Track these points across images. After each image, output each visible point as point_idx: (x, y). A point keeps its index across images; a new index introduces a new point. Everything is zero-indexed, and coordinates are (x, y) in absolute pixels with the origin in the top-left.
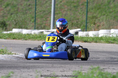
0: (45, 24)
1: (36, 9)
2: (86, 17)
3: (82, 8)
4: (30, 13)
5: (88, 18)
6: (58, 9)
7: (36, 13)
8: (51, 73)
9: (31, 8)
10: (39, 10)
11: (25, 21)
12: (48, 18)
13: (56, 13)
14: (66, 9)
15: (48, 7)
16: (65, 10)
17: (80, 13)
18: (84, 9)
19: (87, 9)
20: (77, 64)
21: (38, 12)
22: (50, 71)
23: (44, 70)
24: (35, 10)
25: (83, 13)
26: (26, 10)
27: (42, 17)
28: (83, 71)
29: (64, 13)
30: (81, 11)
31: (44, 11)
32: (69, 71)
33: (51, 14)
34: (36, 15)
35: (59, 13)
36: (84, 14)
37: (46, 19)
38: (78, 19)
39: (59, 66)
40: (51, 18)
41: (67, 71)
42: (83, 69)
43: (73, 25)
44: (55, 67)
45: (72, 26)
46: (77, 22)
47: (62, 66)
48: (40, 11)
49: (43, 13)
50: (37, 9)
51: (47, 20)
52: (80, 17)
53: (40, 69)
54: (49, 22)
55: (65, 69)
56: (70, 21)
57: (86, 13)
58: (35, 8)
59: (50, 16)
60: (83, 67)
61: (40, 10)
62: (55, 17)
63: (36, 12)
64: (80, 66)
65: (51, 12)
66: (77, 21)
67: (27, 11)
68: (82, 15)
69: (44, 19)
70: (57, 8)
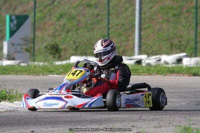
0: (125, 46)
1: (109, 22)
2: (194, 33)
3: (186, 18)
4: (100, 29)
5: (198, 34)
6: (147, 20)
7: (109, 29)
8: (138, 131)
9: (101, 20)
10: (114, 23)
11: (92, 42)
12: (129, 36)
13: (143, 27)
14: (160, 20)
15: (130, 18)
16: (159, 22)
17: (184, 27)
18: (190, 19)
19: (196, 19)
20: (182, 114)
21: (113, 27)
22: (137, 127)
23: (126, 125)
24: (107, 23)
25: (190, 26)
26: (92, 24)
27: (120, 35)
28: (194, 126)
29: (158, 27)
30: (186, 22)
31: (123, 25)
32: (168, 126)
33: (134, 29)
34: (110, 32)
35: (149, 27)
36: (191, 28)
37: (126, 38)
38: (182, 37)
39: (152, 117)
40: (134, 36)
41: (165, 127)
42: (192, 123)
43: (174, 46)
44: (144, 120)
45: (171, 49)
46: (180, 42)
47: (157, 117)
48: (117, 25)
49: (121, 28)
50: (111, 22)
51: (128, 40)
52: (185, 33)
53: (119, 124)
54: (131, 43)
55: (162, 123)
56: (168, 40)
57: (194, 25)
58: (107, 20)
59: (134, 32)
60: (194, 118)
61: (116, 23)
62: (142, 33)
63: (110, 26)
64: (188, 118)
65: (134, 26)
66: (180, 39)
67: (93, 26)
68: (188, 29)
69: (124, 38)
70: (145, 19)
